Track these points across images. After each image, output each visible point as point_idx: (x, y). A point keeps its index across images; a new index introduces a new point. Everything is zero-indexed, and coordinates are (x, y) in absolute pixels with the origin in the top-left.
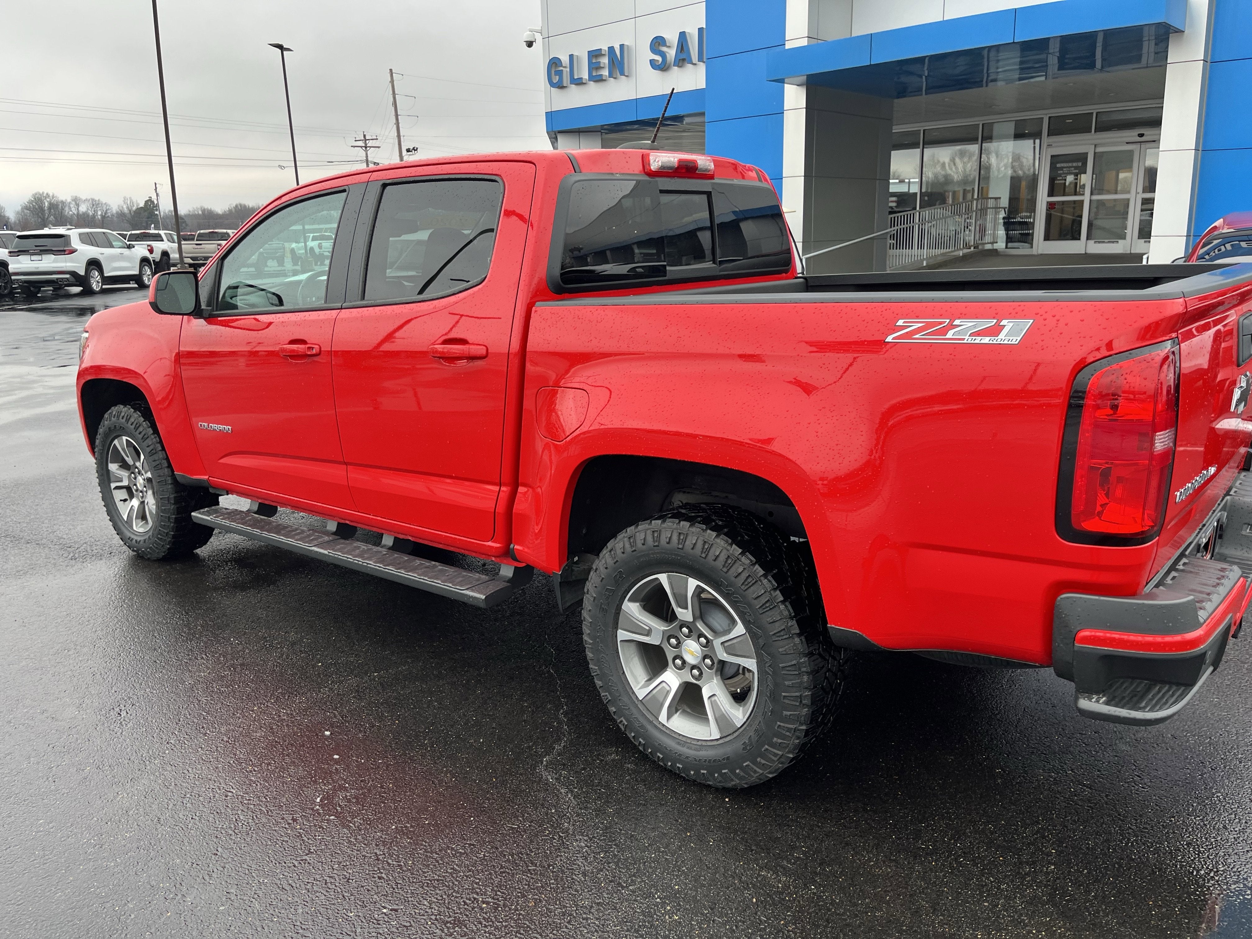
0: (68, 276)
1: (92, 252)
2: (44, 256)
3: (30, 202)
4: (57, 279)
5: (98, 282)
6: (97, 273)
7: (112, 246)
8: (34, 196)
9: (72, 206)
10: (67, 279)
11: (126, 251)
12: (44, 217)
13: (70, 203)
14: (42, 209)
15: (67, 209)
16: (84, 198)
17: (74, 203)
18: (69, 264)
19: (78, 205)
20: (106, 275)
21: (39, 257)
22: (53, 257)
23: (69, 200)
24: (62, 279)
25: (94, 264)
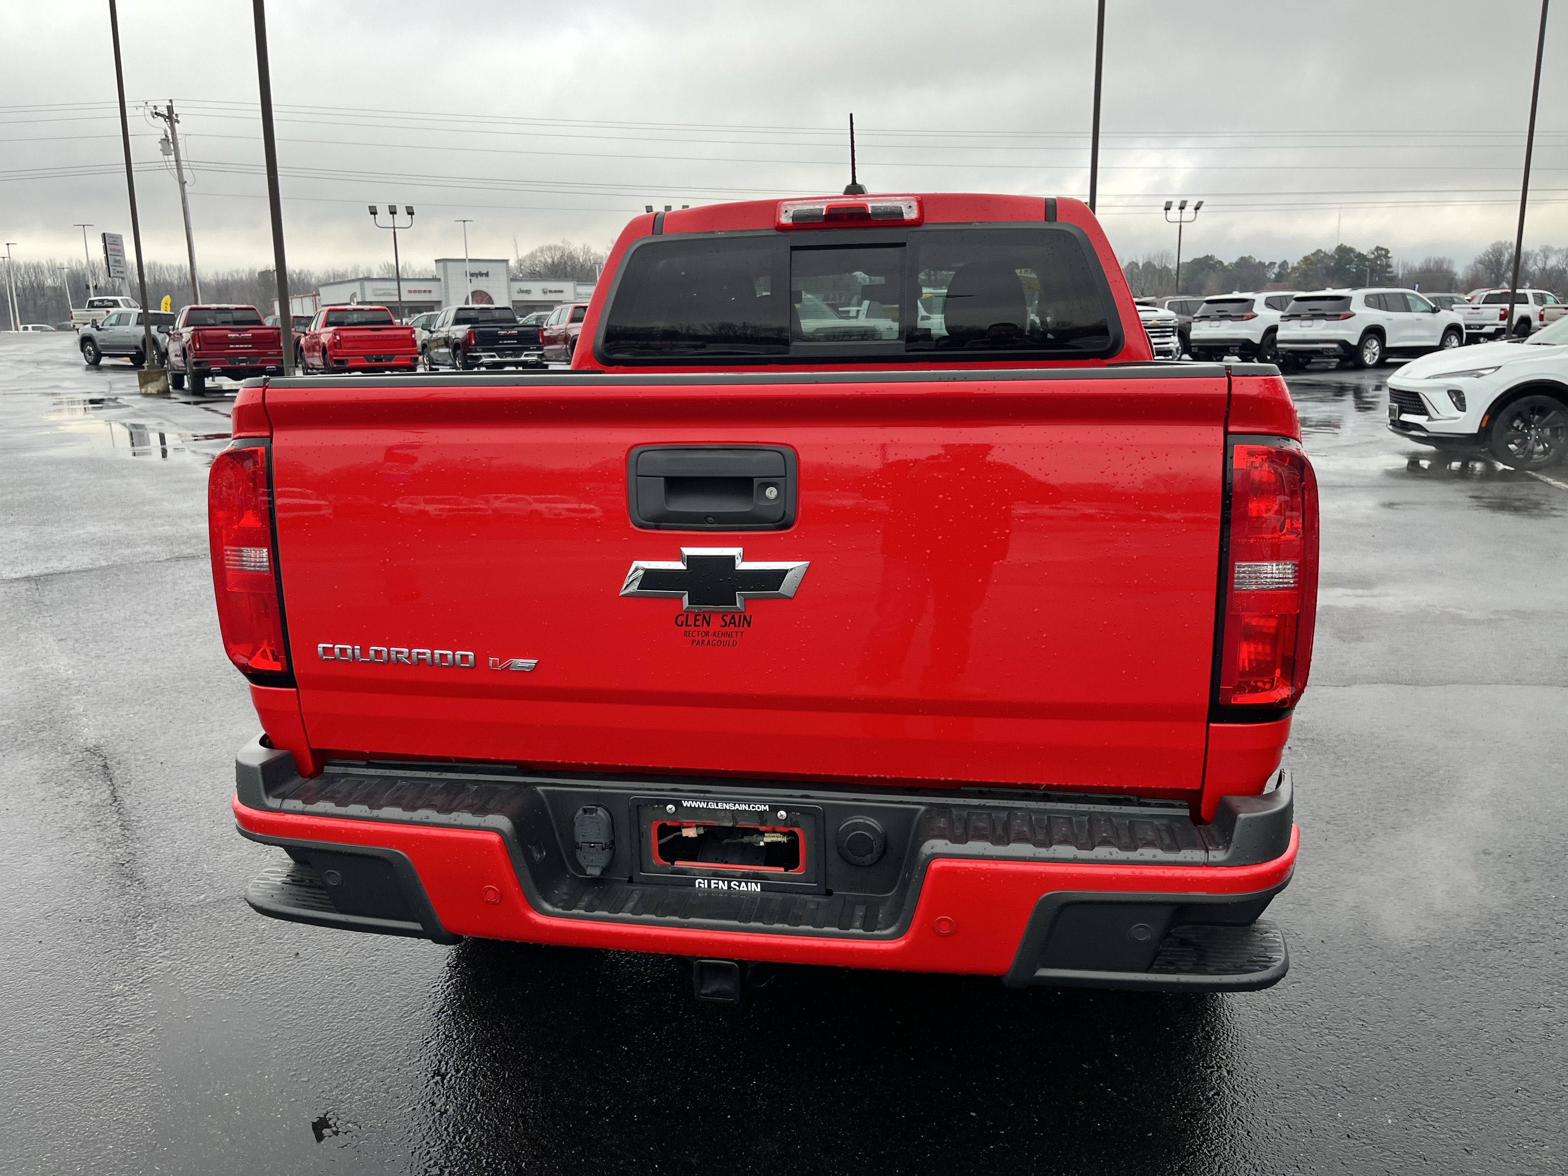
0: (1335, 346)
1: (1376, 317)
2: (1315, 321)
3: (1487, 254)
4: (1323, 349)
5: (1374, 354)
6: (1375, 343)
7: (1408, 310)
8: (1493, 245)
9: (1539, 258)
10: (1334, 349)
11: (1428, 316)
12: (1499, 273)
13: (1537, 255)
14: (1498, 262)
15: (1531, 262)
16: (1556, 248)
17: (1542, 254)
18: (1340, 332)
19: (1546, 257)
20: (1387, 345)
21: (1309, 323)
22: (1324, 322)
23: (1537, 251)
24: (1328, 349)
25: (1376, 332)
